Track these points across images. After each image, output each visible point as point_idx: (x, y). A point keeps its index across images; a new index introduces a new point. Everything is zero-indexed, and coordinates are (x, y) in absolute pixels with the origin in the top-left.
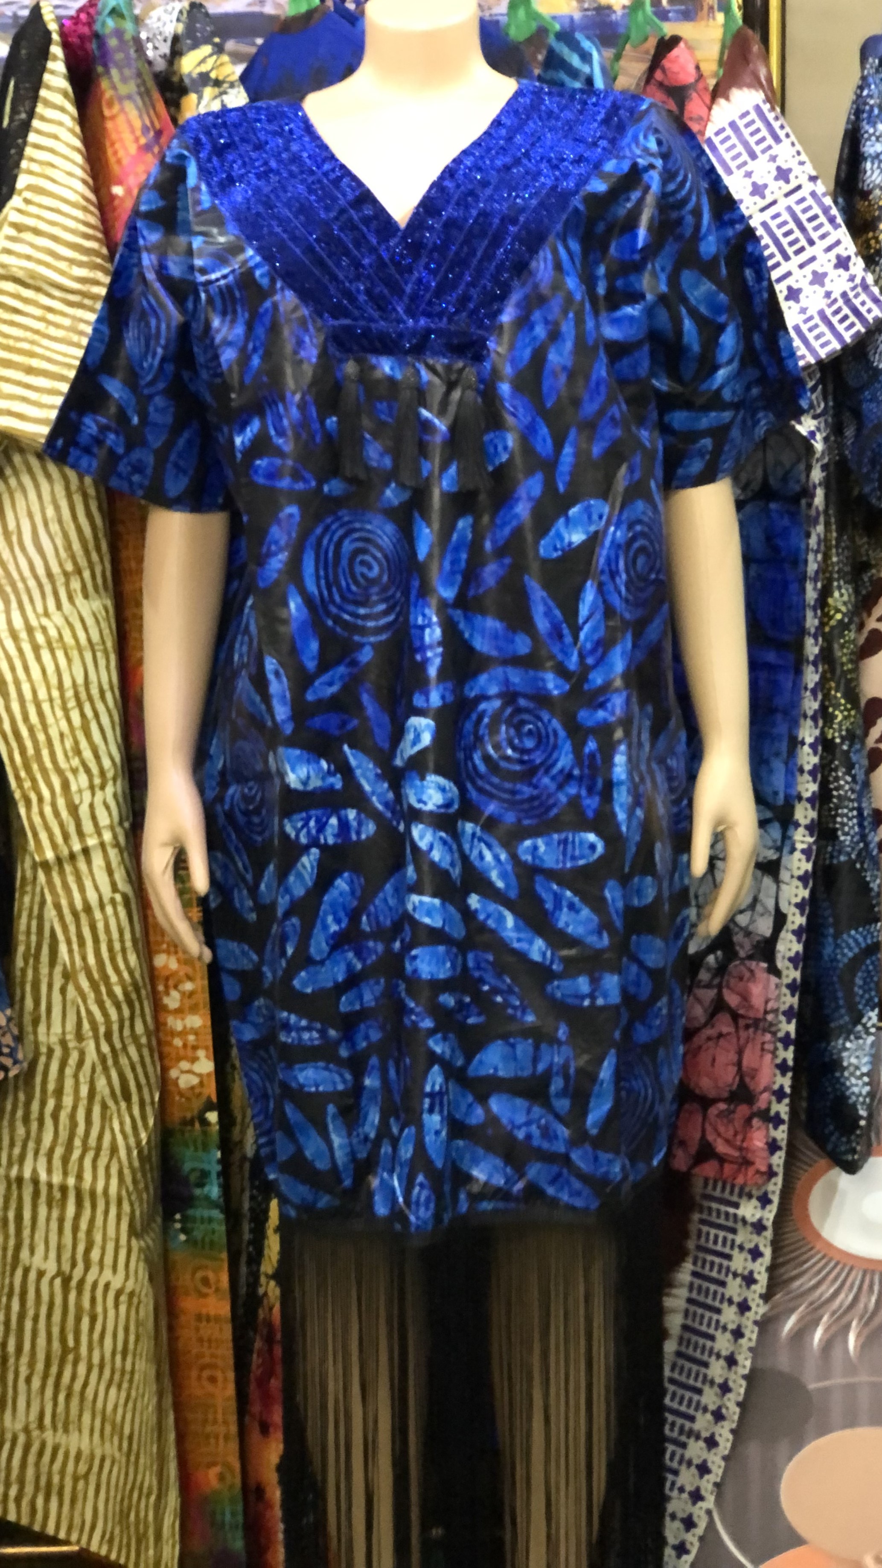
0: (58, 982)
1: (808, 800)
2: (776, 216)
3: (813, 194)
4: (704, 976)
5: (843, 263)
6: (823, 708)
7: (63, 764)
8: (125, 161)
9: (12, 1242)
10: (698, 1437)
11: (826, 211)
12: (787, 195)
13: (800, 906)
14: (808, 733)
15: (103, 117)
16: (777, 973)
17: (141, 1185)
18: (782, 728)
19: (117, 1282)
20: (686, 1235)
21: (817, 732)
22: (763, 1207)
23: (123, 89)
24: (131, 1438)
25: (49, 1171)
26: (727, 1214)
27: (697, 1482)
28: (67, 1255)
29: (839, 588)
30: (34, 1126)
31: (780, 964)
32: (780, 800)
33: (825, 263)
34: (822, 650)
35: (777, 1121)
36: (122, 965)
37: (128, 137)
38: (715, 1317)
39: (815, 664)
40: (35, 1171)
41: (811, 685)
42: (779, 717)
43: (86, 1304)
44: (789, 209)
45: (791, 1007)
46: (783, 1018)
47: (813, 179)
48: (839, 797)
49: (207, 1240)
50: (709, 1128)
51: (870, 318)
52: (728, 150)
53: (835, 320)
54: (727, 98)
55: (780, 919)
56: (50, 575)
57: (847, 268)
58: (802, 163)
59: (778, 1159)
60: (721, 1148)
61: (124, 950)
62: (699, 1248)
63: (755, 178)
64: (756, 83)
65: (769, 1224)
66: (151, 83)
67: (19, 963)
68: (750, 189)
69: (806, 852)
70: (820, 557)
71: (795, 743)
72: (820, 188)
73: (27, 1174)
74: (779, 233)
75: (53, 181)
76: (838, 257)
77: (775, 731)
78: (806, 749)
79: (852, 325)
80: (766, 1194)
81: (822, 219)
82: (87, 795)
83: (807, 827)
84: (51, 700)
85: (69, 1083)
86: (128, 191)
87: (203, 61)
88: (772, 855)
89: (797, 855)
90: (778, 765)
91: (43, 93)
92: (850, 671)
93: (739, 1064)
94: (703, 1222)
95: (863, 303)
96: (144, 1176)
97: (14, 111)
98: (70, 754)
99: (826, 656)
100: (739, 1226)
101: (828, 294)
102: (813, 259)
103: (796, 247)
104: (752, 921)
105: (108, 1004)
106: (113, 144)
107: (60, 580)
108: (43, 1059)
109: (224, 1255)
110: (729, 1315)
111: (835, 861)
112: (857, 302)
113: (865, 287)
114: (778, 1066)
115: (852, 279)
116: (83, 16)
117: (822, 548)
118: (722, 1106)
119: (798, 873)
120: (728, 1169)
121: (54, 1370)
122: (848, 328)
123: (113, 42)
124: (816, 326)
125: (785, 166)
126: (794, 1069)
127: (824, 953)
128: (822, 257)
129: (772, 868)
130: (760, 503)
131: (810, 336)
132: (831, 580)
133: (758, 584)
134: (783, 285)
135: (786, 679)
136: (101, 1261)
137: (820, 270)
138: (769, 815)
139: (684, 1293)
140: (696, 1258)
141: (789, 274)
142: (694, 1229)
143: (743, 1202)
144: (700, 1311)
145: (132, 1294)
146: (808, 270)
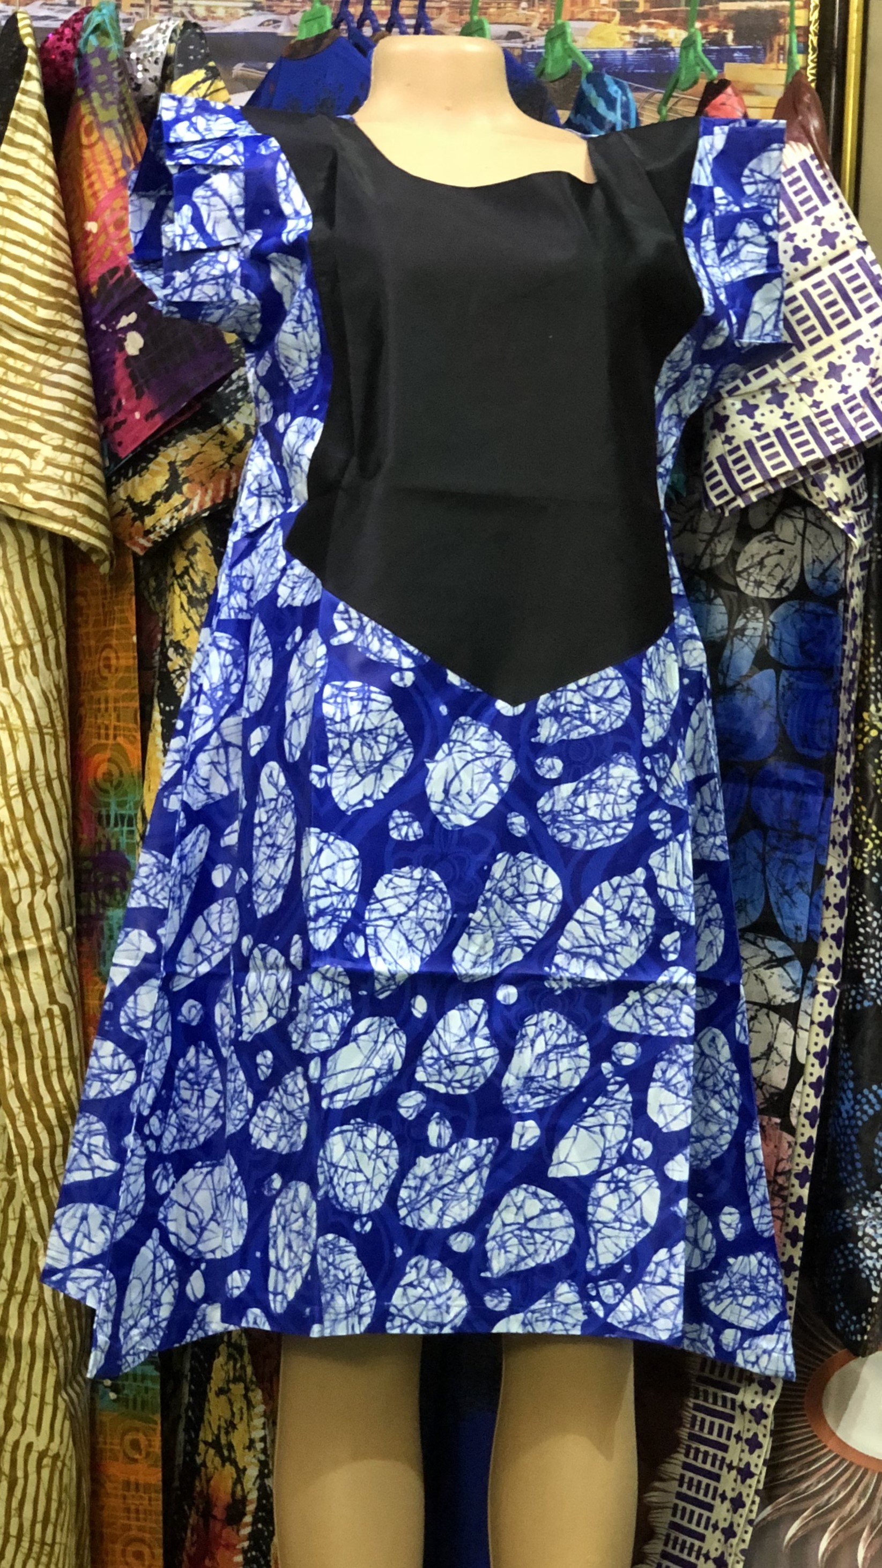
1: (834, 937)
2: (817, 285)
3: (861, 262)
6: (853, 834)
8: (102, 195)
11: (875, 280)
12: (832, 262)
13: (820, 1056)
14: (835, 862)
15: (81, 146)
16: (792, 1131)
17: (67, 1332)
18: (807, 857)
19: (40, 1443)
20: (679, 1422)
21: (845, 861)
22: (765, 1393)
23: (103, 116)
26: (724, 1400)
29: (876, 701)
31: (794, 1121)
32: (803, 939)
33: (872, 339)
34: (854, 769)
36: (57, 1087)
37: (106, 168)
38: (706, 1514)
39: (846, 785)
41: (841, 809)
42: (805, 842)
44: (833, 277)
45: (806, 1168)
46: (796, 1182)
47: (862, 245)
48: (866, 935)
49: (139, 1400)
55: (797, 1069)
58: (850, 227)
61: (59, 1069)
62: (692, 1437)
63: (798, 241)
64: (806, 137)
65: (770, 1411)
66: (133, 111)
68: (792, 253)
69: (829, 996)
70: (855, 665)
71: (821, 873)
72: (869, 255)
74: (821, 303)
75: (20, 212)
77: (800, 859)
78: (833, 879)
80: (769, 1378)
81: (870, 289)
82: (26, 894)
83: (830, 968)
86: (103, 228)
87: (195, 86)
88: (791, 998)
89: (820, 998)
90: (802, 899)
91: (13, 115)
94: (697, 1408)
96: (71, 1322)
98: (10, 847)
99: (858, 777)
100: (738, 1411)
101: (873, 374)
102: (859, 333)
103: (840, 320)
104: (766, 1071)
105: (40, 1128)
106: (89, 176)
107: (8, 654)
109: (158, 1417)
110: (722, 1512)
111: (858, 1007)
114: (788, 1235)
116: (67, 31)
117: (859, 655)
119: (818, 1019)
123: (95, 63)
124: (858, 406)
125: (831, 230)
126: (805, 1239)
127: (843, 1109)
128: (868, 332)
129: (790, 1013)
130: (796, 604)
131: (850, 417)
132: (866, 693)
133: (789, 694)
134: (824, 362)
135: (814, 802)
136: (24, 1418)
137: (866, 346)
138: (789, 952)
139: (674, 1486)
140: (689, 1448)
141: (830, 349)
142: (688, 1415)
143: (742, 1385)
144: (690, 1507)
145: (56, 1457)
146: (852, 346)
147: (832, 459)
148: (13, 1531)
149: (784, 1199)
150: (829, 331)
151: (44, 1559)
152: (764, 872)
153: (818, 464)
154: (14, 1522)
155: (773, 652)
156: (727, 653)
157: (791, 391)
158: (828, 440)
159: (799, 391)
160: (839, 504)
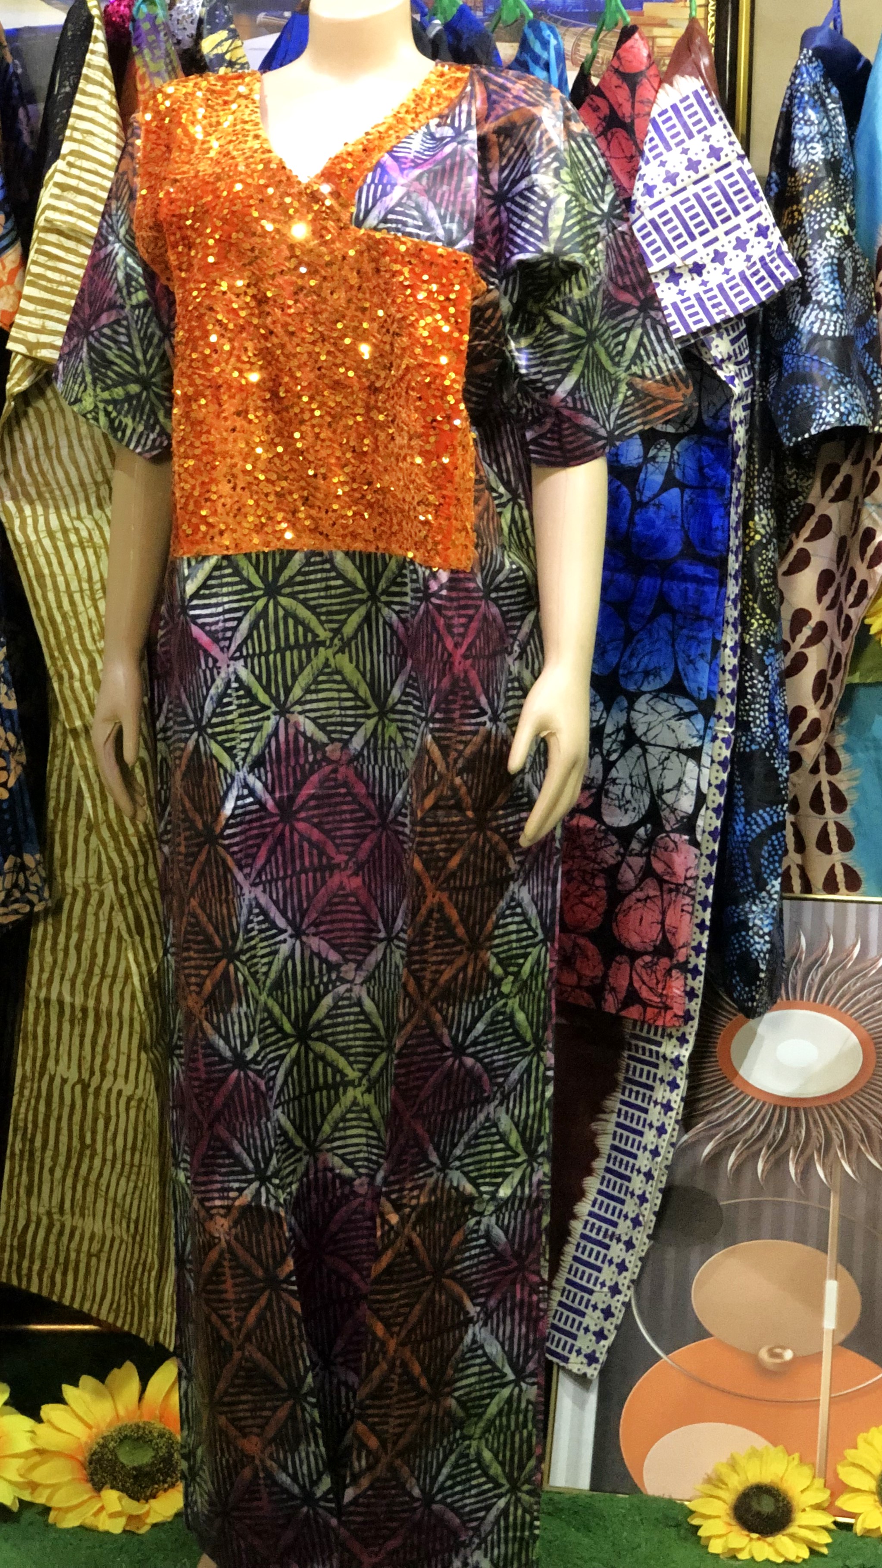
0: (82, 833)
1: (729, 695)
2: (705, 190)
3: (740, 171)
4: (635, 846)
5: (762, 232)
6: (742, 615)
7: (91, 646)
9: (40, 1054)
10: (619, 1240)
11: (750, 185)
12: (717, 171)
13: (719, 787)
14: (730, 638)
15: (136, 91)
16: (698, 845)
18: (707, 634)
19: (128, 1090)
20: (617, 1069)
21: (737, 637)
22: (681, 1046)
23: (153, 67)
24: (137, 1222)
25: (73, 994)
26: (651, 1051)
27: (615, 1278)
28: (86, 1065)
29: (760, 512)
30: (61, 955)
31: (699, 838)
32: (704, 696)
33: (747, 231)
34: (742, 566)
35: (695, 972)
38: (638, 1138)
39: (736, 578)
40: (60, 993)
41: (732, 597)
42: (705, 623)
43: (102, 1108)
44: (718, 183)
45: (710, 875)
46: (702, 884)
47: (740, 157)
48: (753, 694)
50: (635, 977)
51: (783, 280)
52: (668, 129)
53: (753, 281)
54: (671, 84)
55: (701, 798)
56: (83, 485)
57: (766, 237)
58: (731, 143)
59: (695, 1006)
60: (645, 993)
62: (627, 1080)
63: (691, 154)
64: (698, 71)
65: (686, 1060)
66: (176, 58)
67: (51, 816)
68: (686, 164)
69: (726, 741)
70: (742, 485)
71: (717, 646)
72: (747, 165)
73: (54, 996)
74: (709, 203)
76: (759, 226)
77: (701, 635)
78: (728, 651)
79: (768, 285)
80: (684, 1034)
81: (747, 192)
83: (727, 719)
84: (81, 591)
85: (90, 919)
87: (220, 44)
88: (695, 743)
89: (718, 742)
90: (704, 666)
91: (85, 70)
92: (766, 586)
93: (663, 923)
94: (631, 1058)
95: (778, 267)
99: (746, 570)
100: (661, 1062)
101: (748, 258)
102: (738, 227)
103: (723, 216)
104: (677, 800)
107: (92, 489)
108: (69, 898)
110: (649, 1137)
111: (749, 750)
112: (772, 266)
113: (781, 254)
114: (698, 925)
115: (769, 245)
117: (745, 477)
118: (648, 958)
119: (717, 759)
120: (650, 1011)
121: (74, 1163)
122: (763, 289)
123: (146, 25)
124: (737, 285)
125: (717, 146)
126: (711, 929)
127: (737, 828)
128: (745, 226)
129: (695, 754)
130: (695, 437)
131: (731, 294)
132: (752, 506)
133: (690, 507)
134: (711, 249)
135: (711, 592)
136: (115, 1072)
137: (743, 237)
138: (694, 708)
139: (614, 1118)
140: (624, 1088)
141: (716, 239)
142: (624, 1064)
143: (665, 1041)
144: (626, 1133)
145: (141, 1100)
146: (733, 237)
147: (717, 326)
148: (109, 1156)
149: (693, 898)
150: (714, 225)
151: (133, 1177)
152: (673, 646)
153: (706, 330)
154: (110, 1149)
155: (678, 475)
156: (642, 476)
157: (684, 271)
158: (713, 312)
159: (691, 271)
160: (723, 361)
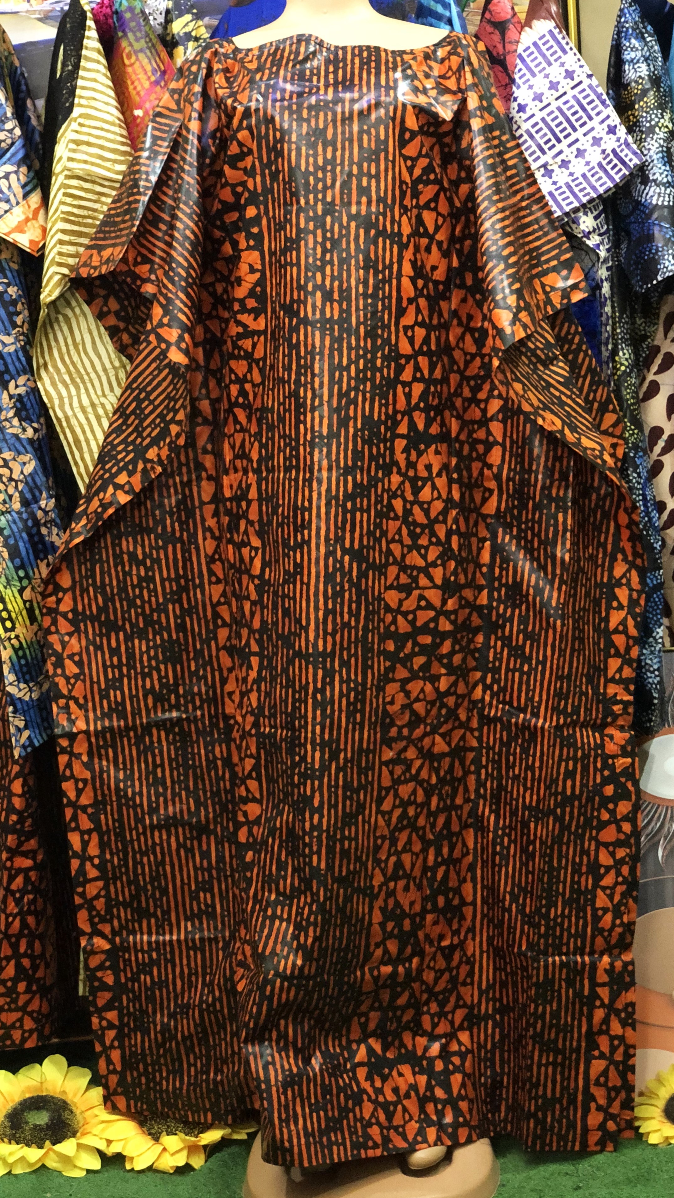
2: (566, 103)
3: (590, 87)
5: (612, 130)
8: (142, 93)
11: (599, 96)
12: (573, 88)
15: (125, 65)
23: (137, 46)
29: (623, 349)
33: (600, 131)
37: (143, 77)
44: (574, 97)
47: (590, 76)
51: (631, 165)
52: (532, 61)
53: (608, 168)
54: (530, 27)
56: (105, 370)
57: (615, 134)
58: (581, 66)
63: (551, 78)
66: (155, 40)
68: (548, 85)
70: (608, 329)
72: (594, 82)
74: (569, 113)
75: (96, 109)
76: (609, 126)
79: (620, 170)
81: (597, 102)
91: (84, 52)
95: (626, 156)
97: (64, 65)
99: (616, 394)
101: (604, 151)
102: (593, 129)
103: (581, 122)
106: (132, 83)
107: (112, 373)
112: (622, 155)
113: (627, 145)
115: (618, 140)
117: (610, 322)
122: (617, 173)
124: (596, 173)
125: (570, 69)
128: (598, 128)
131: (593, 180)
132: (615, 345)
134: (574, 148)
137: (597, 136)
141: (577, 140)
146: (590, 137)
147: (584, 206)
150: (575, 130)
153: (576, 210)
157: (555, 167)
159: (560, 167)
160: (589, 233)
